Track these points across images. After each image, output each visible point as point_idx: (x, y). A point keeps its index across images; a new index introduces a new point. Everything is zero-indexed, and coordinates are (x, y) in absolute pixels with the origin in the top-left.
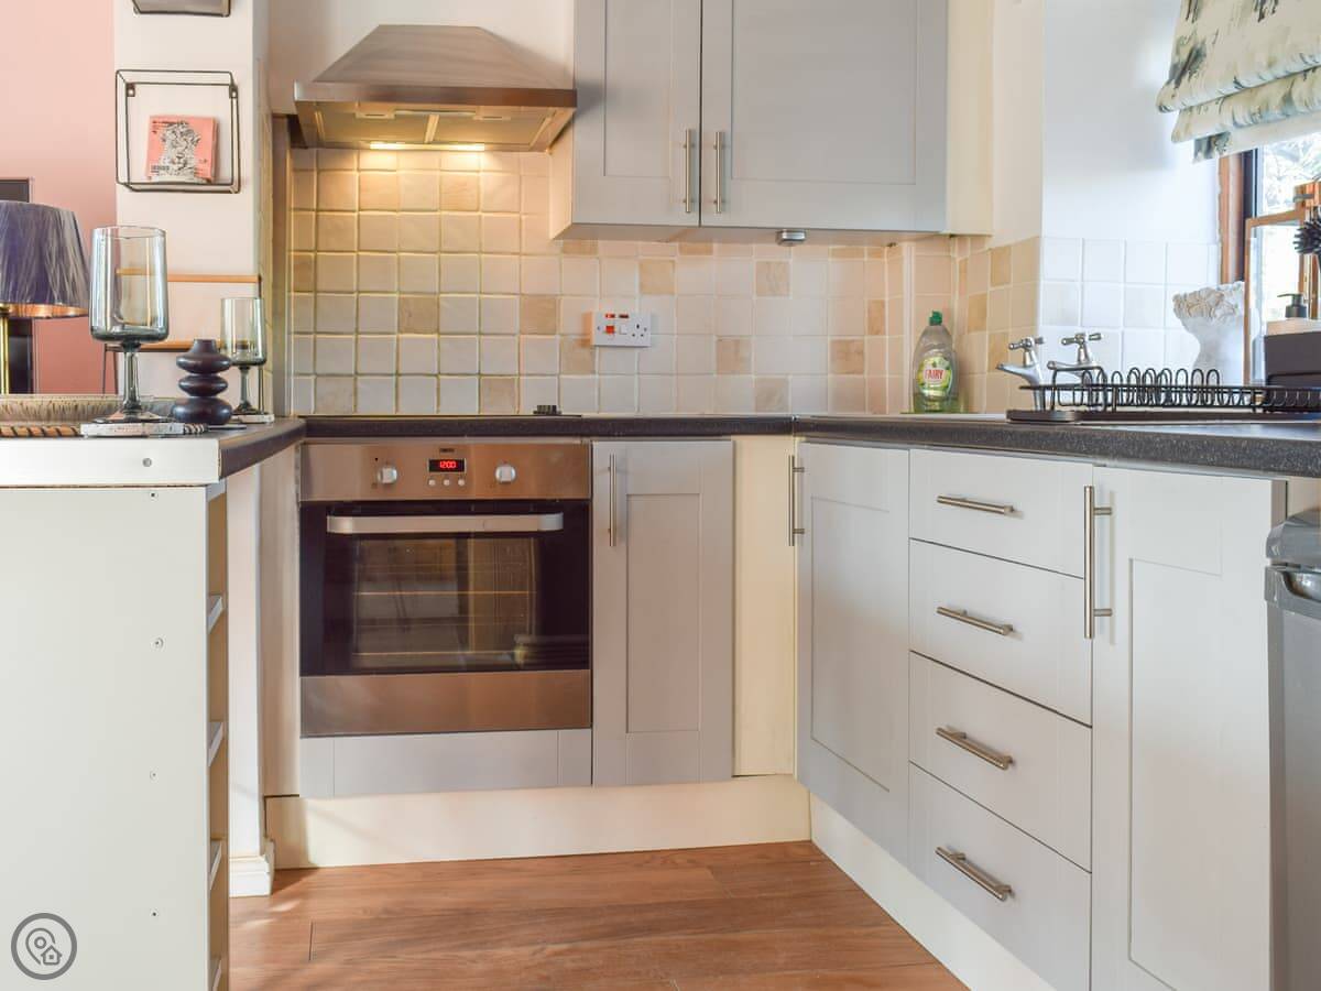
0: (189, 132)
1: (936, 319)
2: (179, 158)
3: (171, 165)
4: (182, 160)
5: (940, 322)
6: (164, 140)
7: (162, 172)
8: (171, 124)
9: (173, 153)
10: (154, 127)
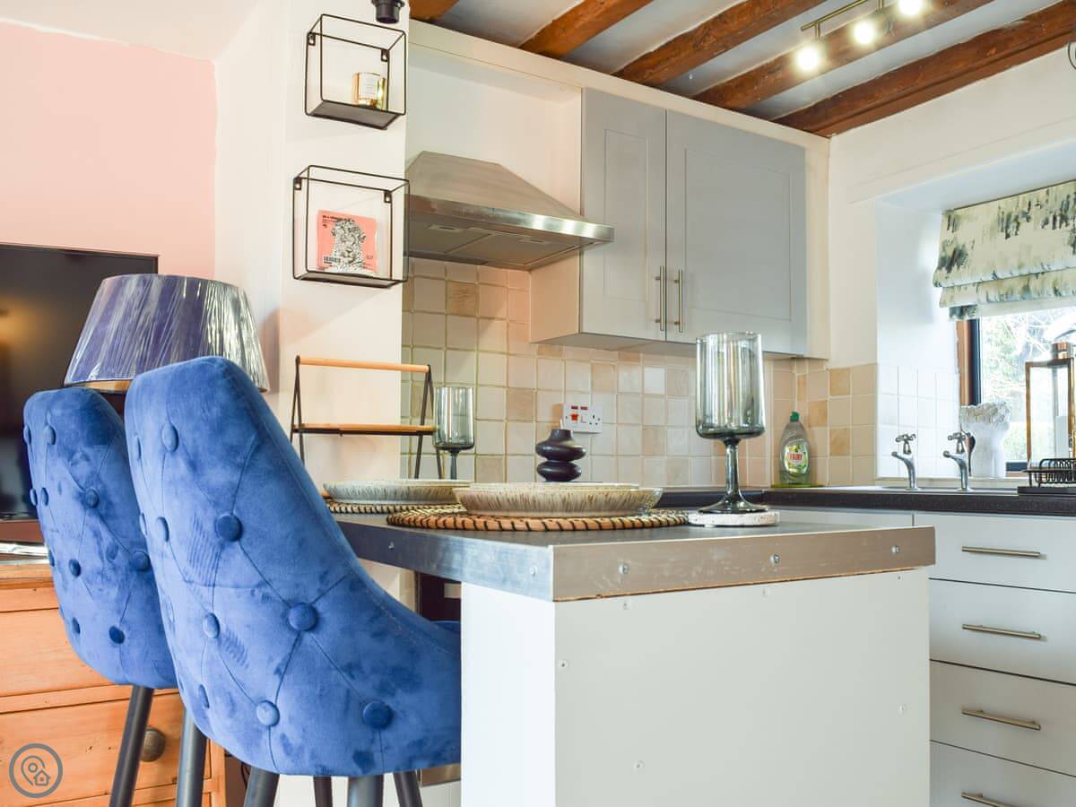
0: (356, 229)
1: (795, 417)
2: (349, 252)
3: (342, 258)
4: (351, 254)
5: (797, 420)
6: (334, 235)
7: (334, 263)
8: (340, 220)
9: (343, 247)
10: (324, 221)
